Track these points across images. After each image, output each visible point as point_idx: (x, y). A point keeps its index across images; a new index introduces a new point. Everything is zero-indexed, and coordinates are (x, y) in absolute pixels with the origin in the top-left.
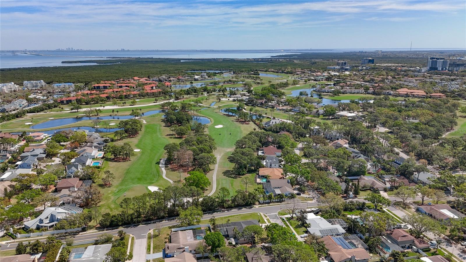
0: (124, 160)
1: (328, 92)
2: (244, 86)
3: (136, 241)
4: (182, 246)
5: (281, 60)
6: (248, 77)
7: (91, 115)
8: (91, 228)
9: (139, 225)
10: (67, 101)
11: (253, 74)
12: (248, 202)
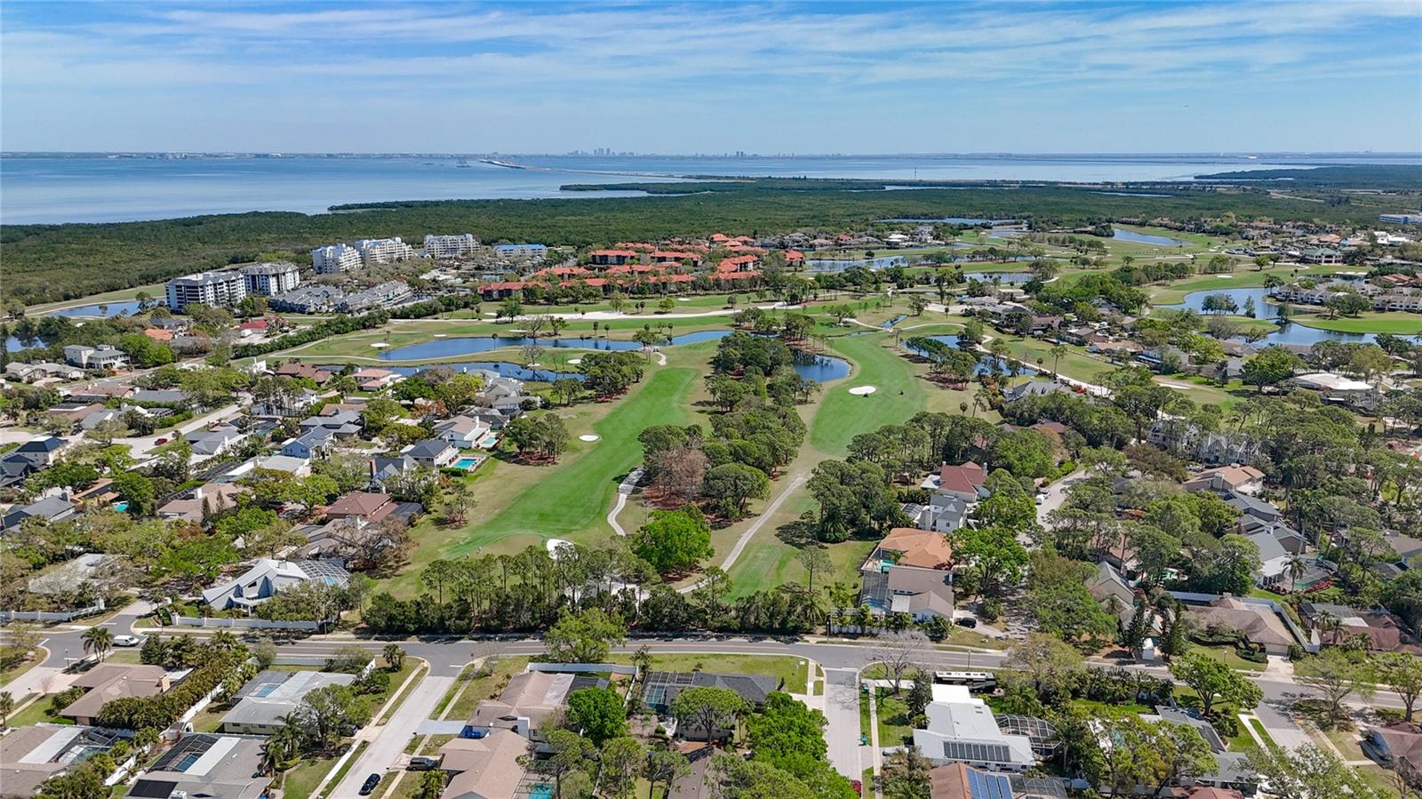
0: (543, 460)
1: (1322, 303)
2: (1032, 269)
3: (427, 679)
4: (512, 714)
5: (1221, 189)
6: (1063, 242)
7: (538, 333)
8: (343, 626)
9: (459, 639)
10: (500, 292)
11: (1090, 233)
12: (784, 622)
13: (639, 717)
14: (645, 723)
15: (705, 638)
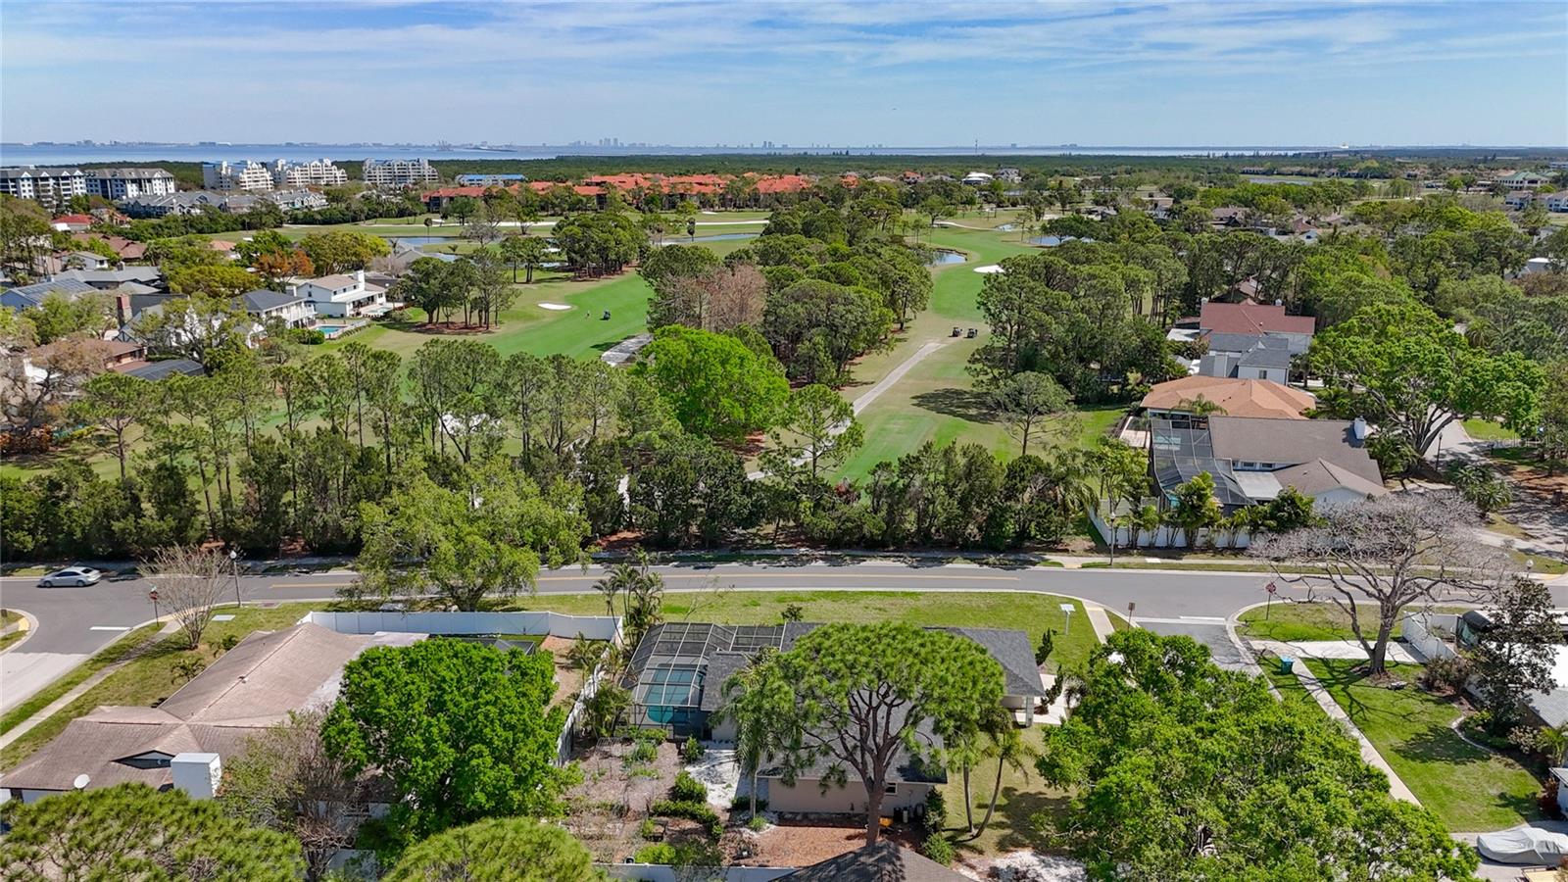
12: (994, 521)
13: (617, 749)
14: (637, 767)
15: (796, 561)
